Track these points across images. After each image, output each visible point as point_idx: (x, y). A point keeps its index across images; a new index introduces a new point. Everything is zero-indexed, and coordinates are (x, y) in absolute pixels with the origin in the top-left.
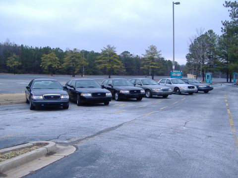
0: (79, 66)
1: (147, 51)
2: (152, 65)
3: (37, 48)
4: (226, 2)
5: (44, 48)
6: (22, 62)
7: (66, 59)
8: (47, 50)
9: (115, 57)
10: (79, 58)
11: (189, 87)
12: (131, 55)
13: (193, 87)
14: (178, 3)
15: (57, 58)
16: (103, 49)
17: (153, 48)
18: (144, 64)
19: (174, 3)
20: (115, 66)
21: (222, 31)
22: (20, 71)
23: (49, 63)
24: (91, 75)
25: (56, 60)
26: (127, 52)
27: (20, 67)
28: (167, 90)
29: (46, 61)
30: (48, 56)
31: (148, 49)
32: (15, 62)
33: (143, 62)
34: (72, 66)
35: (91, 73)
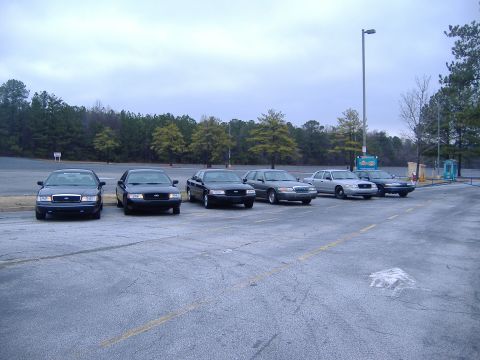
0: (218, 149)
1: (341, 120)
2: (350, 145)
3: (148, 116)
4: (451, 27)
5: (162, 117)
6: (123, 142)
7: (195, 135)
8: (165, 120)
9: (282, 132)
10: (218, 133)
11: (361, 186)
12: (322, 127)
13: (369, 186)
14: (371, 32)
15: (179, 133)
16: (261, 117)
17: (351, 115)
18: (335, 145)
19: (363, 32)
20: (282, 148)
21: (440, 82)
22: (117, 158)
23: (166, 144)
24: (246, 164)
25: (178, 137)
26: (314, 122)
27: (117, 151)
28: (306, 190)
29: (162, 139)
30: (165, 130)
31: (343, 117)
32: (109, 142)
33: (332, 142)
34: (205, 148)
35: (247, 161)
